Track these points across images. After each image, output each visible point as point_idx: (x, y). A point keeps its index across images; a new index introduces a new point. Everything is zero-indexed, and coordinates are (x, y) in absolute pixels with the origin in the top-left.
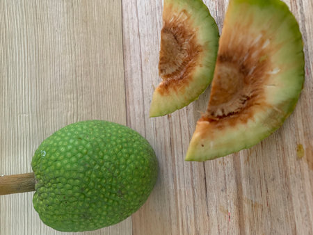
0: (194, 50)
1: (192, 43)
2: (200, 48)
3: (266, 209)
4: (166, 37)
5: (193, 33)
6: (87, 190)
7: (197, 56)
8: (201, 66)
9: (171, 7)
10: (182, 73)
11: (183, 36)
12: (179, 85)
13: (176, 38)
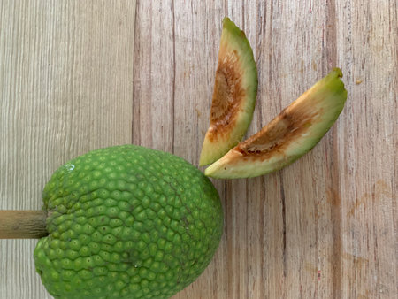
0: (238, 94)
1: (237, 87)
2: (243, 93)
3: (374, 264)
4: (219, 79)
5: (239, 75)
6: (139, 209)
7: (240, 100)
8: (242, 111)
9: (226, 46)
10: (228, 117)
11: (232, 79)
12: (225, 131)
13: (227, 80)
